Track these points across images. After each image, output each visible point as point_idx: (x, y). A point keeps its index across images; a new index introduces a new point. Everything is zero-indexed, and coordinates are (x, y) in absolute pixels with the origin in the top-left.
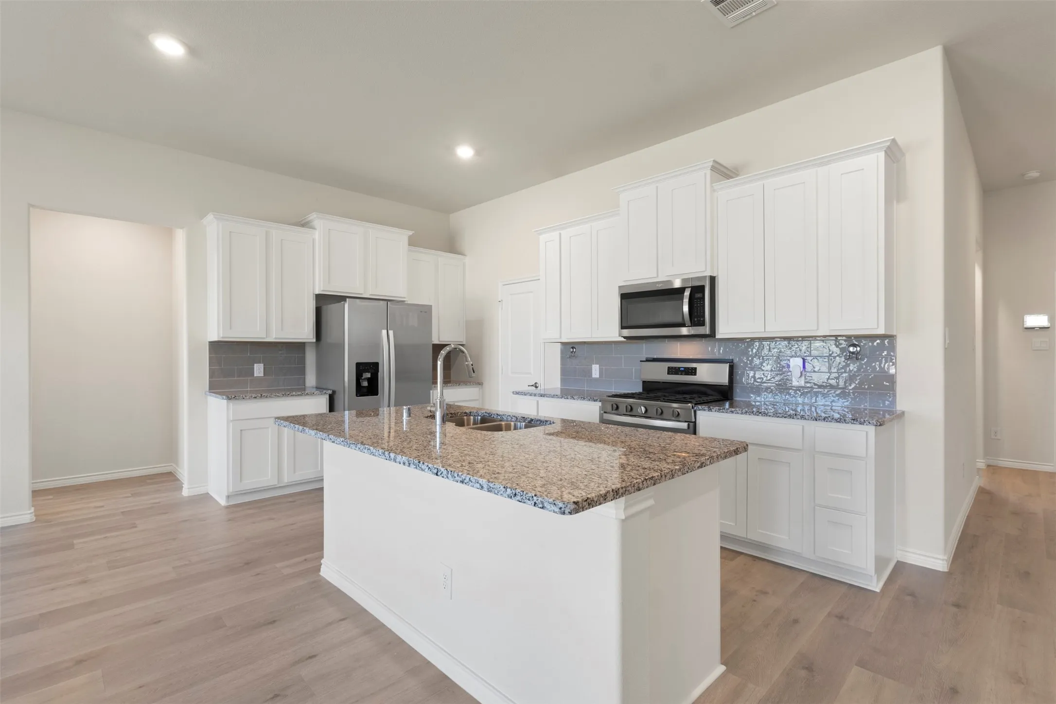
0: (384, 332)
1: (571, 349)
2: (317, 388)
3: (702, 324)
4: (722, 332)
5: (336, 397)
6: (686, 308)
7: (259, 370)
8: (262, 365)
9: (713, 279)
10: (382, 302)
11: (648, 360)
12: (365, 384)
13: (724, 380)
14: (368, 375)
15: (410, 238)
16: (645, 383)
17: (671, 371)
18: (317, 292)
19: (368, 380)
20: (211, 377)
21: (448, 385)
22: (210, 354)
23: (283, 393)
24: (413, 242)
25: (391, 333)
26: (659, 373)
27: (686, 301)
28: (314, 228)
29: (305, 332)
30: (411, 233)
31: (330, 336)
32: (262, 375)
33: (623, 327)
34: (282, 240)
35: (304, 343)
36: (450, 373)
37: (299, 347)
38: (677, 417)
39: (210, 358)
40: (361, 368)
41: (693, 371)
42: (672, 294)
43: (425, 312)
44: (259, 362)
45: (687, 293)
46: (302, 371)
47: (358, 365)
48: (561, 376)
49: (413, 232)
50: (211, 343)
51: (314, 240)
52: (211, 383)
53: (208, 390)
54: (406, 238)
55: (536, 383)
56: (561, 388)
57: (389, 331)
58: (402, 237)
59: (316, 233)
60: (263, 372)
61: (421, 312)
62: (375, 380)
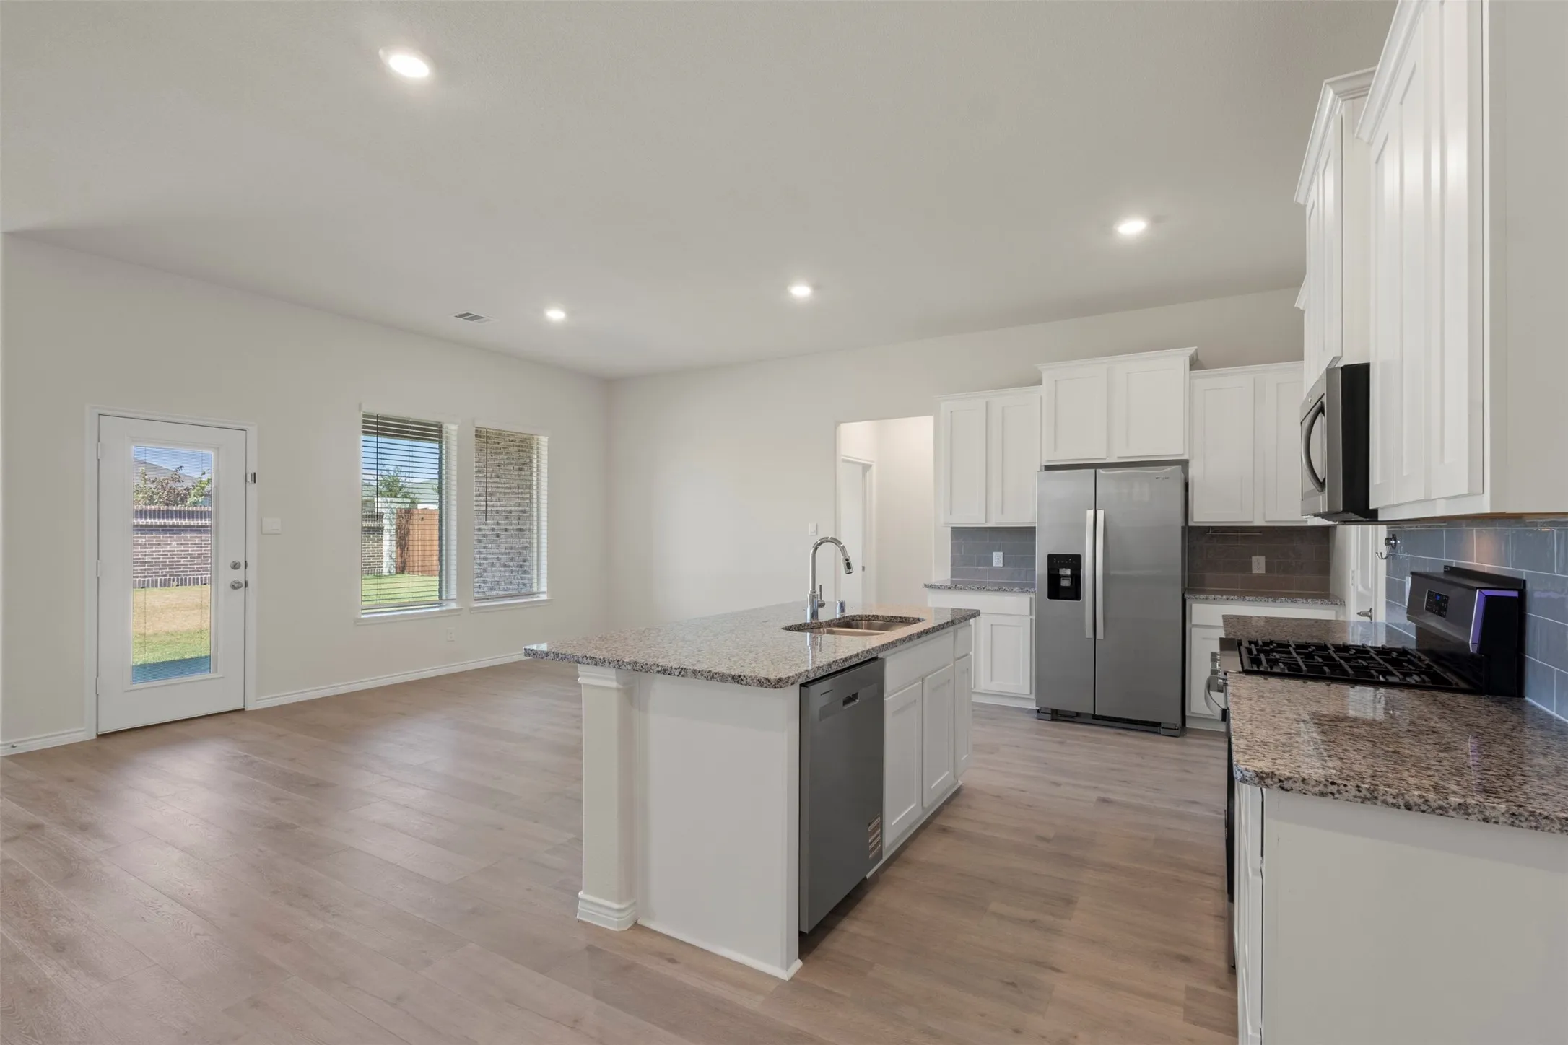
0: (1090, 515)
7: (997, 559)
8: (1001, 554)
10: (1088, 470)
12: (1066, 583)
15: (1192, 357)
17: (1430, 599)
18: (1044, 464)
19: (1068, 578)
20: (952, 564)
21: (1247, 598)
22: (952, 540)
30: (1191, 351)
32: (1000, 564)
34: (1004, 408)
36: (1328, 580)
39: (952, 544)
41: (1443, 606)
44: (999, 551)
47: (1051, 558)
48: (1387, 598)
49: (1196, 347)
50: (953, 528)
51: (1041, 398)
52: (952, 570)
53: (949, 577)
54: (1185, 361)
55: (1371, 610)
56: (1387, 626)
57: (1098, 512)
58: (1180, 358)
59: (1043, 390)
60: (1002, 562)
61: (1157, 478)
62: (1076, 578)
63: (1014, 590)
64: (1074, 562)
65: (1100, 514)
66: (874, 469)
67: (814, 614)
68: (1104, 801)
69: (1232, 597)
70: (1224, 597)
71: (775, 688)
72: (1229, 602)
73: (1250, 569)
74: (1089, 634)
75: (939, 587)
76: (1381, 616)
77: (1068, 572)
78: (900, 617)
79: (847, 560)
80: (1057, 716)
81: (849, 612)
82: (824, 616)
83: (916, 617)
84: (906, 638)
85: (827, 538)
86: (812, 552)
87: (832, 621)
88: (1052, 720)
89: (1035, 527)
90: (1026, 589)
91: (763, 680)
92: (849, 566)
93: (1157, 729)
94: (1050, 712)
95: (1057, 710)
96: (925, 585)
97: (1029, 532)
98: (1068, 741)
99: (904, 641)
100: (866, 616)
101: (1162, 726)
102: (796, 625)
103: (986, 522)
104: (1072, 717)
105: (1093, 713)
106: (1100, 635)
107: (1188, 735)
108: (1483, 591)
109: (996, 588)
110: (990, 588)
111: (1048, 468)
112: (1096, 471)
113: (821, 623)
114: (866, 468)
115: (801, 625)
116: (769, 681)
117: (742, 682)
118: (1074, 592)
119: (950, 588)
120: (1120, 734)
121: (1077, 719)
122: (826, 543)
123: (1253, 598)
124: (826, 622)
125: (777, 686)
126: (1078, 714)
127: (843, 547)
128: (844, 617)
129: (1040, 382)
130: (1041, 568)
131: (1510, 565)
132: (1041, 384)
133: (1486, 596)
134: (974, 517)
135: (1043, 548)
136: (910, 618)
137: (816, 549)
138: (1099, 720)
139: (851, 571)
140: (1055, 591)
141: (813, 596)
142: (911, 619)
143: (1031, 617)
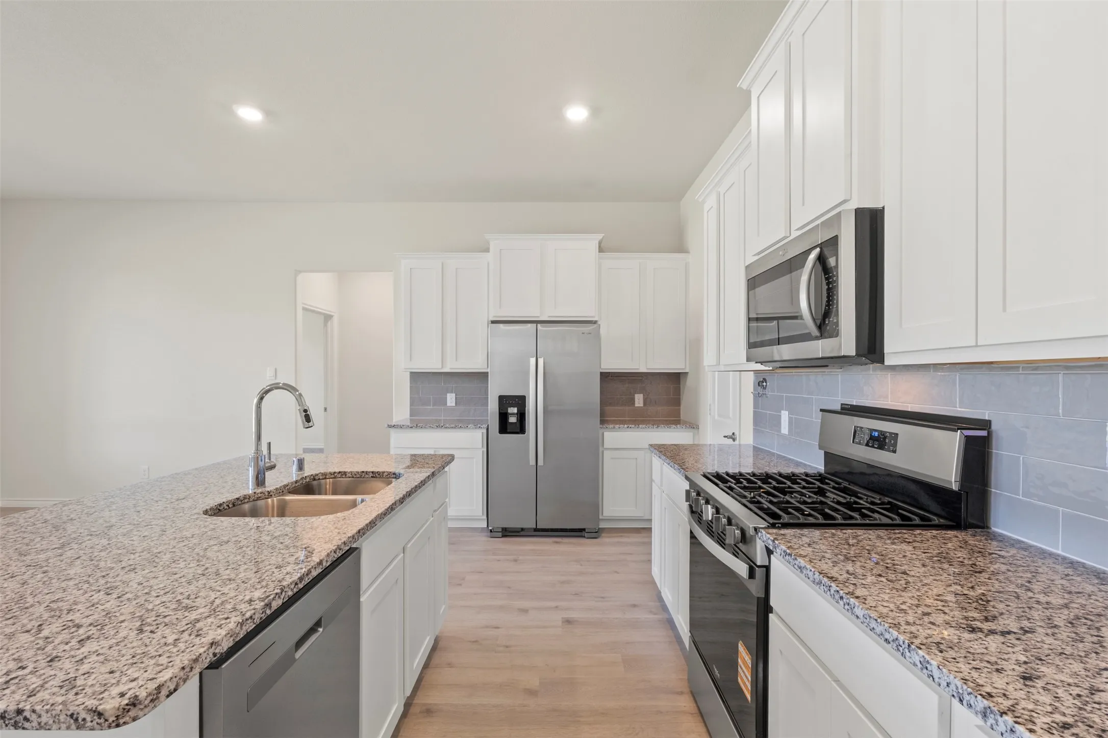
0: (532, 360)
1: (762, 383)
7: (451, 399)
8: (454, 395)
10: (529, 325)
12: (513, 419)
15: (601, 243)
18: (491, 319)
19: (515, 415)
20: (411, 405)
21: (641, 426)
22: (411, 383)
23: (438, 425)
24: (602, 248)
29: (479, 362)
30: (600, 236)
32: (454, 404)
33: (750, 345)
34: (457, 269)
36: (679, 410)
39: (411, 387)
40: (505, 401)
43: (588, 333)
44: (452, 392)
46: (486, 402)
47: (501, 398)
48: (754, 426)
49: (604, 235)
50: (411, 373)
51: (488, 264)
52: (411, 410)
53: (409, 417)
54: (596, 244)
55: (733, 434)
56: (754, 446)
57: (539, 359)
58: (591, 243)
59: (489, 257)
60: (454, 402)
61: (583, 333)
62: (522, 416)
63: (469, 427)
64: (520, 401)
65: (541, 361)
66: (335, 320)
67: (260, 481)
68: (568, 621)
69: (630, 426)
70: (626, 426)
71: (118, 726)
72: (629, 429)
73: (634, 403)
74: (532, 462)
75: (401, 427)
76: (747, 438)
77: (515, 410)
78: (373, 472)
79: (305, 411)
80: (507, 533)
81: (309, 471)
82: (273, 480)
83: (392, 470)
84: (387, 510)
85: (278, 383)
86: (255, 401)
87: (285, 486)
88: (503, 536)
89: (488, 373)
90: (479, 425)
91: (83, 715)
92: (308, 418)
93: (583, 533)
94: (501, 530)
95: (506, 528)
96: (389, 425)
97: (482, 377)
98: (521, 558)
99: (385, 515)
100: (331, 474)
101: (586, 531)
102: (229, 502)
103: (442, 367)
104: (518, 532)
105: (535, 527)
106: (540, 463)
107: (603, 535)
108: (963, 431)
109: (453, 426)
110: (447, 425)
111: (493, 322)
112: (537, 325)
113: (269, 492)
114: (328, 318)
115: (238, 499)
116: (100, 715)
117: (27, 725)
118: (521, 428)
119: (412, 427)
120: (557, 542)
121: (522, 533)
122: (275, 391)
123: (644, 426)
124: (277, 489)
125: (121, 721)
126: (522, 529)
127: (300, 395)
128: (302, 478)
129: (487, 250)
130: (493, 406)
131: (958, 406)
132: (489, 252)
133: (966, 436)
134: (432, 364)
135: (495, 390)
136: (384, 472)
137: (262, 398)
138: (539, 532)
139: (310, 424)
140: (504, 427)
141: (257, 458)
142: (386, 474)
143: (483, 449)
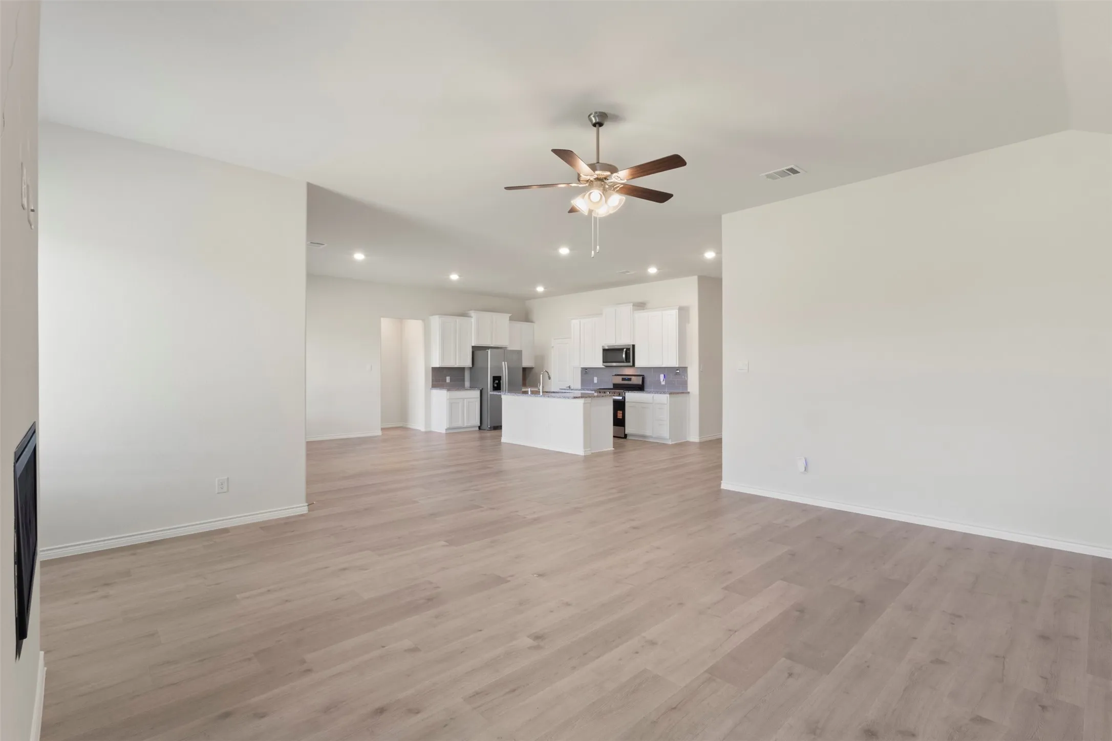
0: (503, 363)
1: (585, 371)
2: (470, 387)
3: (629, 362)
4: (637, 364)
5: (484, 391)
6: (624, 356)
7: (448, 379)
8: (449, 377)
9: (634, 346)
10: (502, 349)
11: (616, 375)
12: (496, 385)
13: (640, 382)
14: (497, 382)
15: (510, 317)
16: (614, 385)
17: (623, 379)
18: (473, 345)
19: (497, 383)
20: (431, 382)
22: (432, 372)
23: (456, 389)
24: (511, 319)
25: (506, 363)
26: (619, 380)
27: (624, 353)
28: (470, 317)
29: (468, 363)
30: (510, 315)
31: (479, 363)
32: (449, 381)
33: (604, 362)
35: (464, 368)
37: (462, 370)
38: (619, 395)
39: (432, 374)
40: (494, 378)
41: (630, 380)
42: (620, 350)
43: (519, 353)
45: (625, 350)
46: (463, 380)
50: (432, 368)
59: (473, 319)
62: (499, 384)
64: (499, 378)
118: (498, 388)
140: (494, 388)
143: (480, 398)
